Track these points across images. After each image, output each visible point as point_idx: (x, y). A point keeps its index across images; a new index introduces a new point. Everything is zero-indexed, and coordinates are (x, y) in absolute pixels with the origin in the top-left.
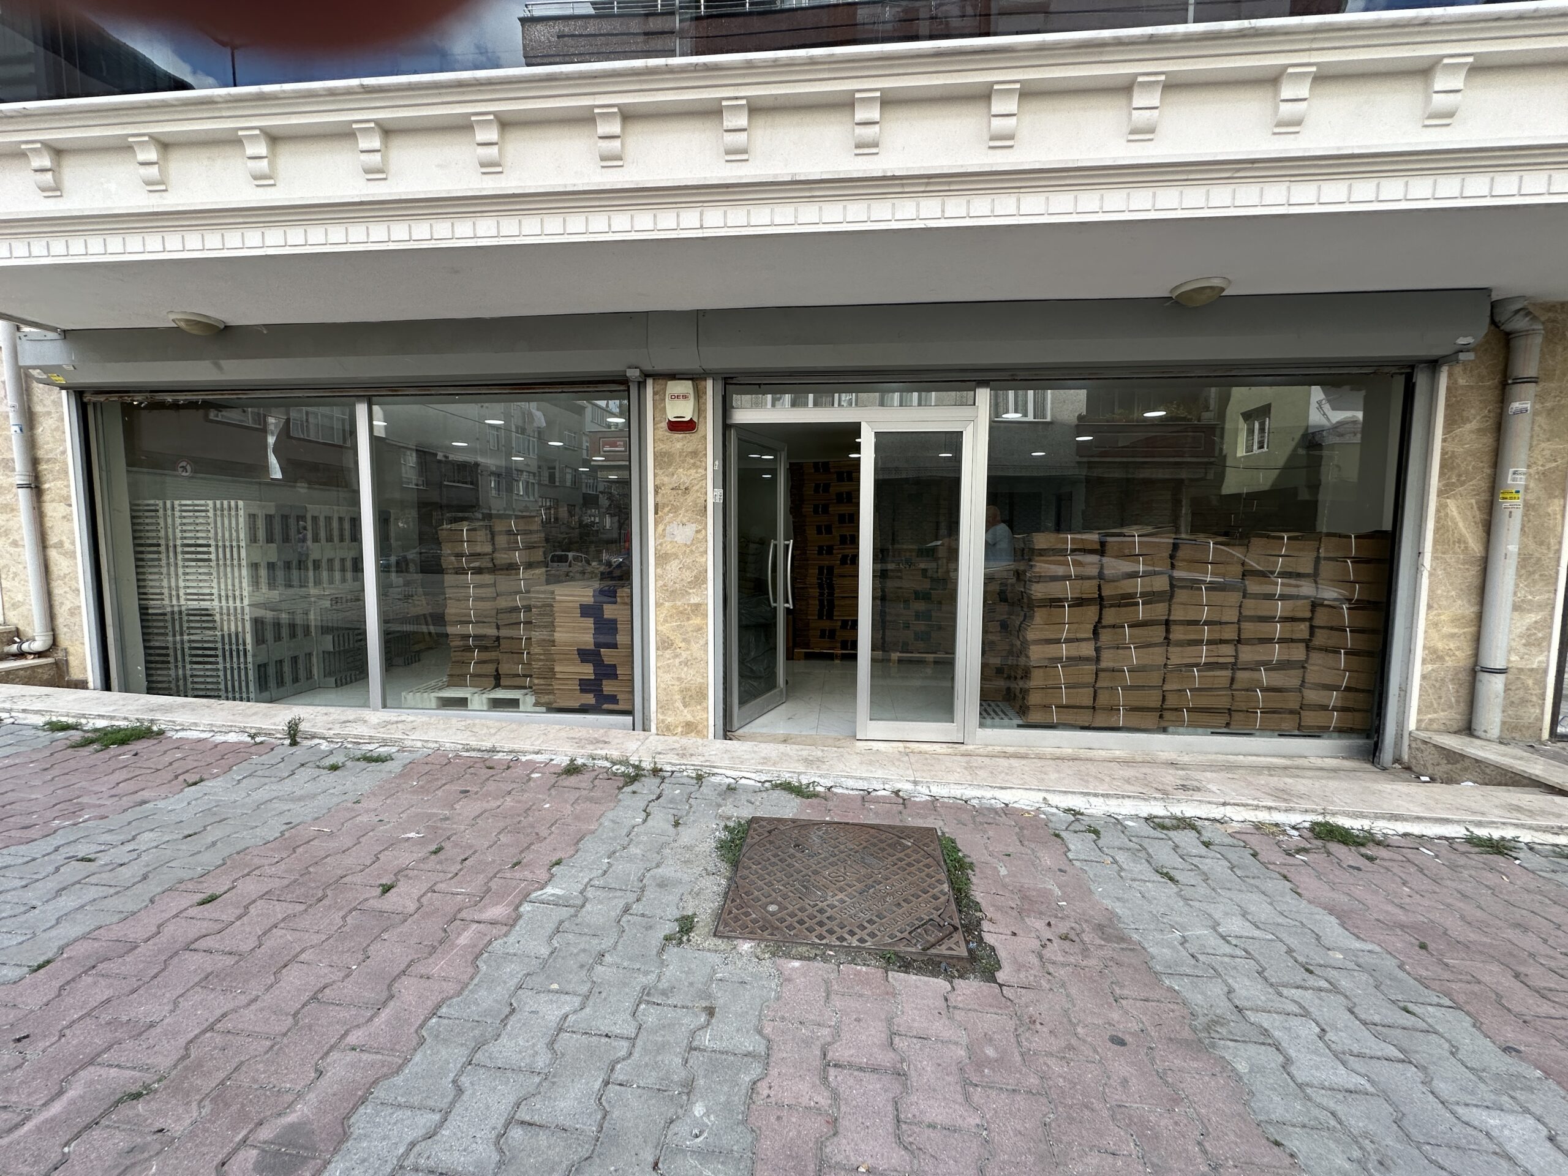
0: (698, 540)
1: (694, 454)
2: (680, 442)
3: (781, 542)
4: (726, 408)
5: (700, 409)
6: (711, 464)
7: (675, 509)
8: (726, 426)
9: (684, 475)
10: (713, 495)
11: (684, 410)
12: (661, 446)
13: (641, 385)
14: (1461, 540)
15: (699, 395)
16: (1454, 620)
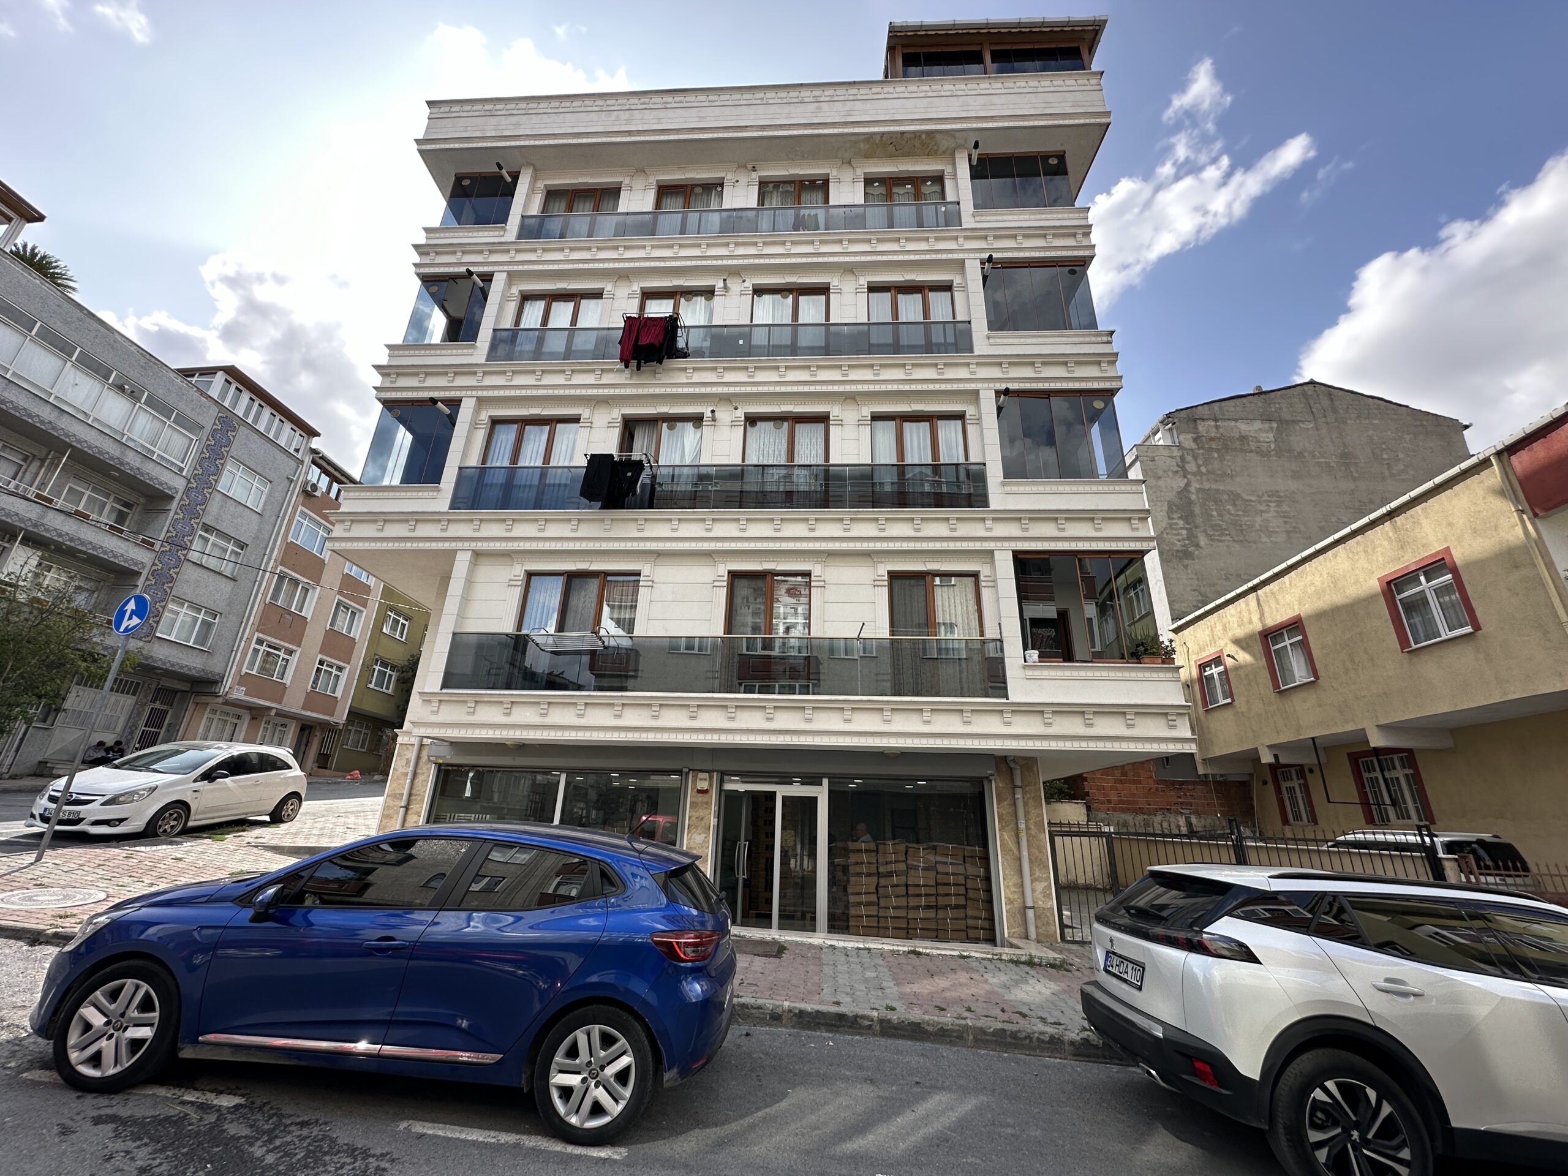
0: (706, 841)
1: (707, 803)
2: (701, 798)
3: (743, 842)
4: (721, 782)
5: (711, 785)
6: (713, 808)
7: (696, 827)
8: (721, 790)
9: (701, 813)
10: (713, 822)
11: (704, 785)
12: (694, 800)
13: (687, 773)
14: (1011, 850)
15: (711, 778)
16: (1015, 885)
